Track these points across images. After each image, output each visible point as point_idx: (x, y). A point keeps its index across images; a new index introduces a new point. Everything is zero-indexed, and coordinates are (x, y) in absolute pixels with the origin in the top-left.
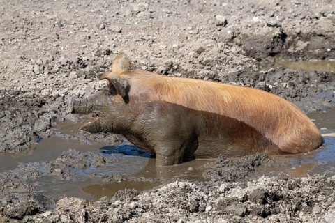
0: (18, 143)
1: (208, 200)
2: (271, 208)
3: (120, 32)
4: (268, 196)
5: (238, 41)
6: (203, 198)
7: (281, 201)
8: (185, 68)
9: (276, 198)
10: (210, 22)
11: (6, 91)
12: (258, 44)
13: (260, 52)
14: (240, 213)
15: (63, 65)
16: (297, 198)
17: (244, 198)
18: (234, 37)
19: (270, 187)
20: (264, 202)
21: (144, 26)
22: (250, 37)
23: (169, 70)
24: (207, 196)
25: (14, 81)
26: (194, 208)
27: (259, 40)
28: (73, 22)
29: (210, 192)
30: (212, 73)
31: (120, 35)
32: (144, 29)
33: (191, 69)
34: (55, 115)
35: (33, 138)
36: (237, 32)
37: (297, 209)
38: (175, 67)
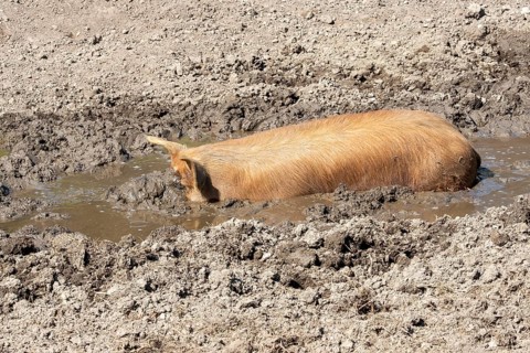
0: (96, 162)
1: (276, 243)
2: (355, 257)
3: (333, 23)
4: (352, 241)
5: (492, 39)
6: (268, 241)
7: (370, 249)
8: (389, 72)
9: (365, 245)
10: (457, 12)
11: (126, 96)
12: (519, 44)
13: (520, 54)
14: (306, 263)
15: (229, 66)
16: (392, 245)
17: (317, 243)
18: (486, 34)
19: (357, 230)
20: (344, 250)
21: (366, 16)
22: (509, 33)
23: (368, 75)
24: (275, 240)
25: (145, 84)
26: (247, 254)
27: (521, 38)
28: (272, 10)
29: (282, 235)
30: (422, 80)
31: (329, 28)
32: (366, 20)
33: (397, 75)
34: (170, 129)
35: (119, 157)
36: (492, 27)
37: (391, 261)
38: (377, 72)
